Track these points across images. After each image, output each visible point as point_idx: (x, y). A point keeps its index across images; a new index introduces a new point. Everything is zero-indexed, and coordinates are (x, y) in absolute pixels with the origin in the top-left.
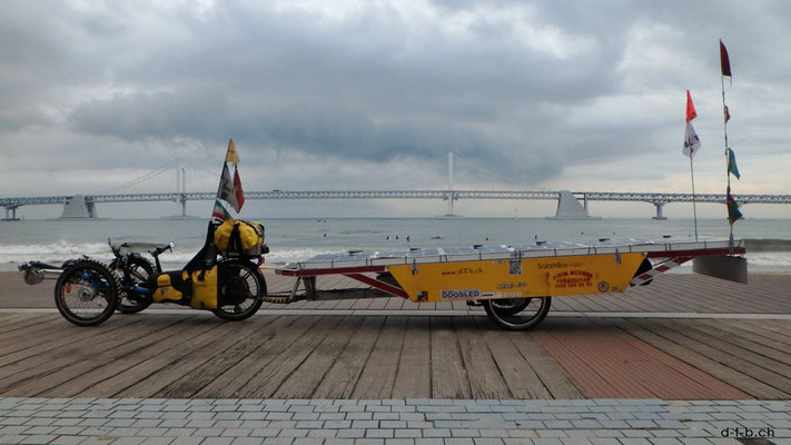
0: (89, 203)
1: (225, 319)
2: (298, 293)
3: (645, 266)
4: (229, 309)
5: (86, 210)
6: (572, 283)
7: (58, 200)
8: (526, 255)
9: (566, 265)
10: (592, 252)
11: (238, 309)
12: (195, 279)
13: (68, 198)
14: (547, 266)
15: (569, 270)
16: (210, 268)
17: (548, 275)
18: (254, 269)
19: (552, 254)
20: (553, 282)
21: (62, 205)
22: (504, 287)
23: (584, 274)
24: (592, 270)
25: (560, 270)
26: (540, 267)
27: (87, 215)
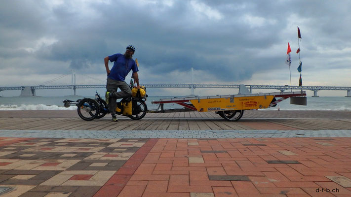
0: (33, 89)
1: (134, 119)
2: (159, 110)
3: (274, 100)
4: (135, 116)
5: (31, 92)
6: (250, 105)
7: (19, 88)
8: (236, 96)
9: (248, 100)
10: (257, 95)
11: (137, 116)
12: (124, 105)
13: (23, 87)
14: (242, 100)
15: (249, 101)
16: (129, 102)
17: (242, 103)
18: (143, 102)
19: (244, 96)
20: (244, 105)
21: (20, 91)
22: (228, 107)
23: (254, 102)
24: (257, 101)
25: (247, 101)
26: (240, 100)
27: (31, 95)
